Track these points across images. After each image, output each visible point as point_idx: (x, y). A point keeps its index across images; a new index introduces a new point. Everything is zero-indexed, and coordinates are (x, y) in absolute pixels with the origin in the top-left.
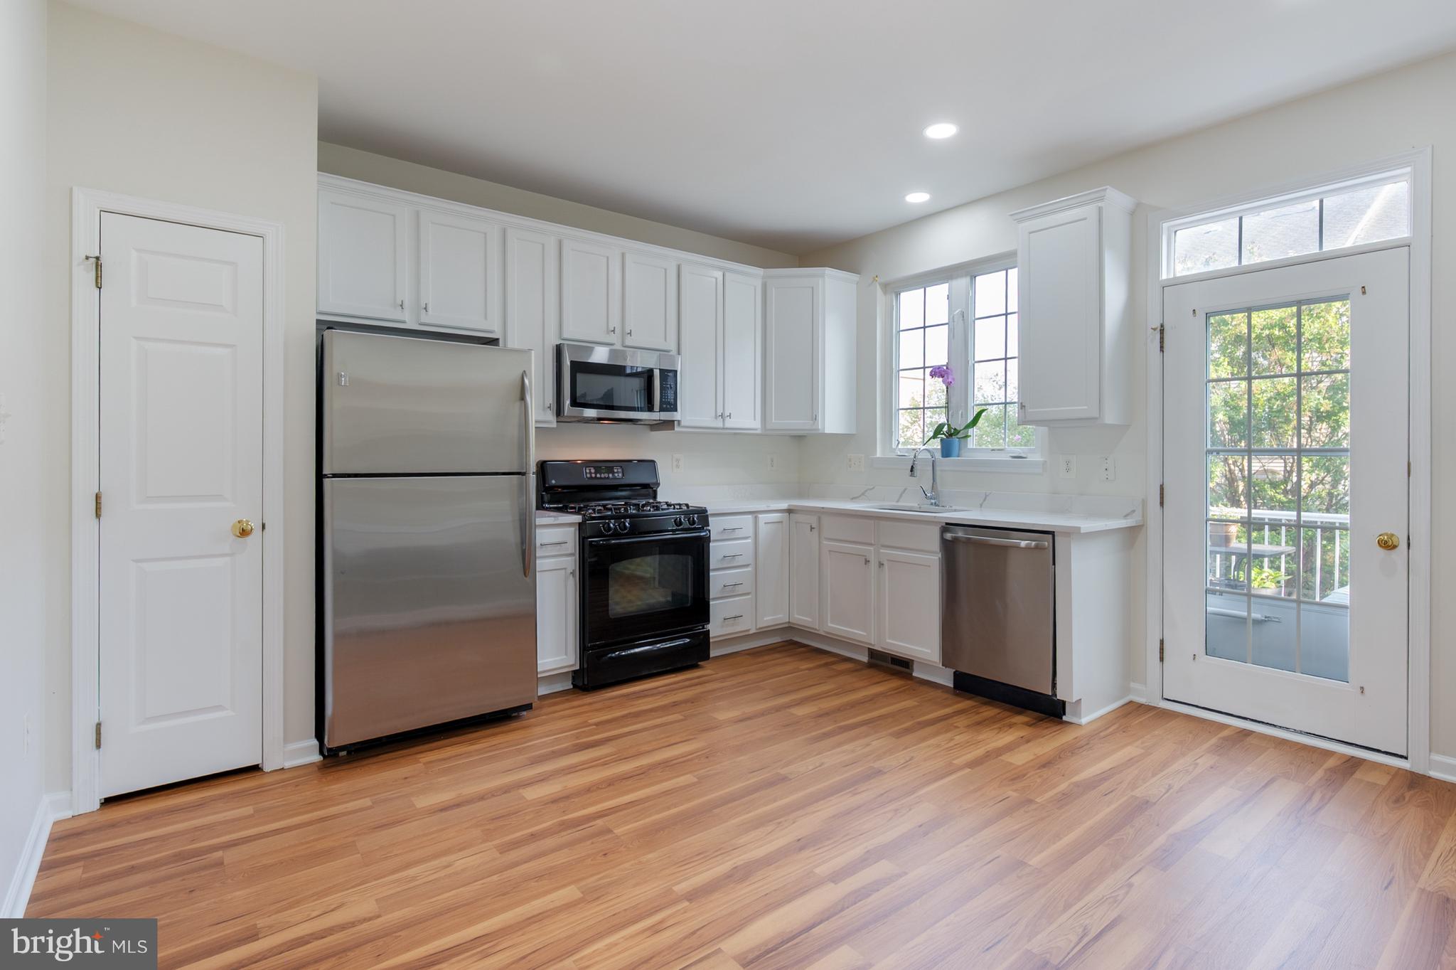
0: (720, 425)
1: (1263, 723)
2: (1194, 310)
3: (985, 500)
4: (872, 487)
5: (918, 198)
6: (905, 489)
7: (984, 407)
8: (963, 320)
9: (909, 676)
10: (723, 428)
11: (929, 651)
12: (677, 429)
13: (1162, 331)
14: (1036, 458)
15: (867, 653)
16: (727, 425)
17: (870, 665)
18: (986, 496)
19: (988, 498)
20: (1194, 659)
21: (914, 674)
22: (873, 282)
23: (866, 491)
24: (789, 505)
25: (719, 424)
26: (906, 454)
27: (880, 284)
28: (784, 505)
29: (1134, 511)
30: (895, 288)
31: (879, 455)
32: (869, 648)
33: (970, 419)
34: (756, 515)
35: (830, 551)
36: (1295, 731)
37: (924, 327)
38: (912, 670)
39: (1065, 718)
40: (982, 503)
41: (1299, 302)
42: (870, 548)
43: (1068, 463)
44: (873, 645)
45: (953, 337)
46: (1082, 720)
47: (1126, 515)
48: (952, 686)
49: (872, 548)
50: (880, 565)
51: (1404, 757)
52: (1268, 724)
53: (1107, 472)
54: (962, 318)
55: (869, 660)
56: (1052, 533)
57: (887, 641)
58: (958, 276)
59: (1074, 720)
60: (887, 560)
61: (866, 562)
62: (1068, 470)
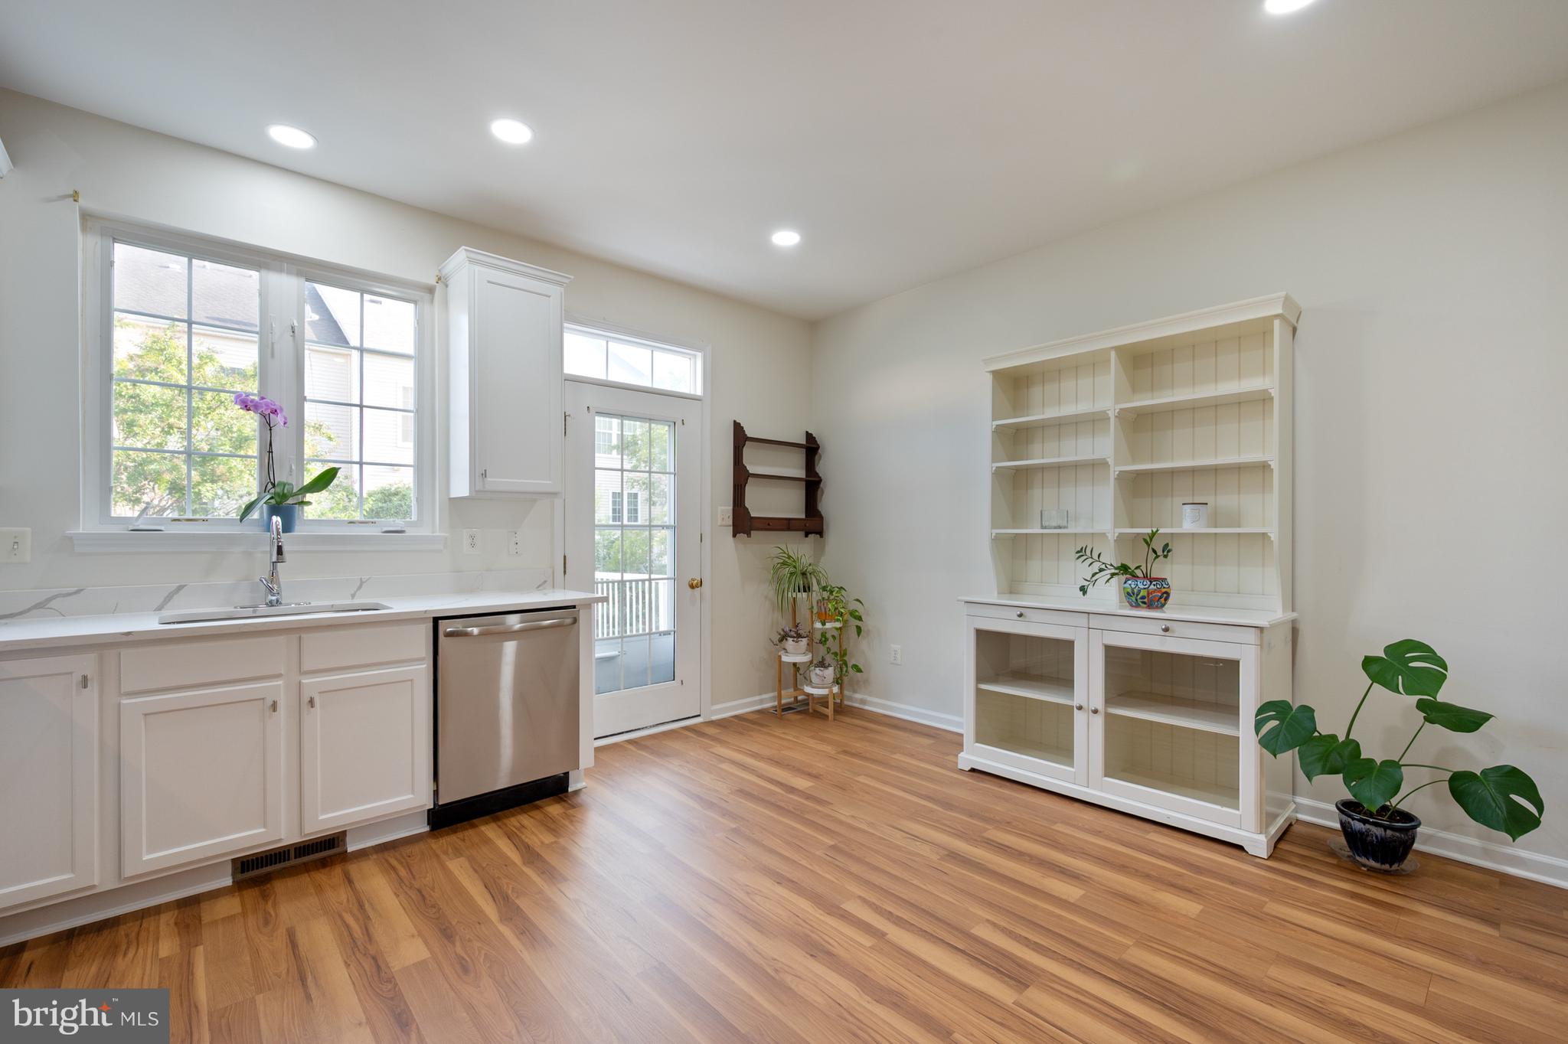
1: (639, 729)
2: (588, 407)
3: (359, 588)
6: (180, 588)
7: (336, 465)
8: (293, 336)
9: (345, 857)
11: (410, 796)
13: (566, 418)
15: (230, 869)
17: (239, 886)
18: (362, 583)
19: (364, 584)
21: (350, 850)
22: (63, 198)
26: (162, 528)
27: (79, 207)
29: (545, 582)
30: (114, 230)
31: (81, 529)
32: (232, 860)
35: (145, 714)
36: (651, 727)
37: (190, 323)
38: (345, 844)
39: (570, 790)
40: (356, 592)
41: (651, 420)
42: (279, 683)
43: (473, 537)
44: (280, 840)
45: (273, 355)
46: (584, 784)
47: (538, 587)
48: (427, 829)
49: (280, 682)
50: (311, 702)
51: (699, 716)
52: (636, 730)
53: (517, 546)
54: (292, 334)
55: (233, 878)
56: (574, 607)
57: (321, 818)
58: (281, 270)
59: (579, 786)
60: (320, 693)
61: (274, 706)
62: (473, 545)
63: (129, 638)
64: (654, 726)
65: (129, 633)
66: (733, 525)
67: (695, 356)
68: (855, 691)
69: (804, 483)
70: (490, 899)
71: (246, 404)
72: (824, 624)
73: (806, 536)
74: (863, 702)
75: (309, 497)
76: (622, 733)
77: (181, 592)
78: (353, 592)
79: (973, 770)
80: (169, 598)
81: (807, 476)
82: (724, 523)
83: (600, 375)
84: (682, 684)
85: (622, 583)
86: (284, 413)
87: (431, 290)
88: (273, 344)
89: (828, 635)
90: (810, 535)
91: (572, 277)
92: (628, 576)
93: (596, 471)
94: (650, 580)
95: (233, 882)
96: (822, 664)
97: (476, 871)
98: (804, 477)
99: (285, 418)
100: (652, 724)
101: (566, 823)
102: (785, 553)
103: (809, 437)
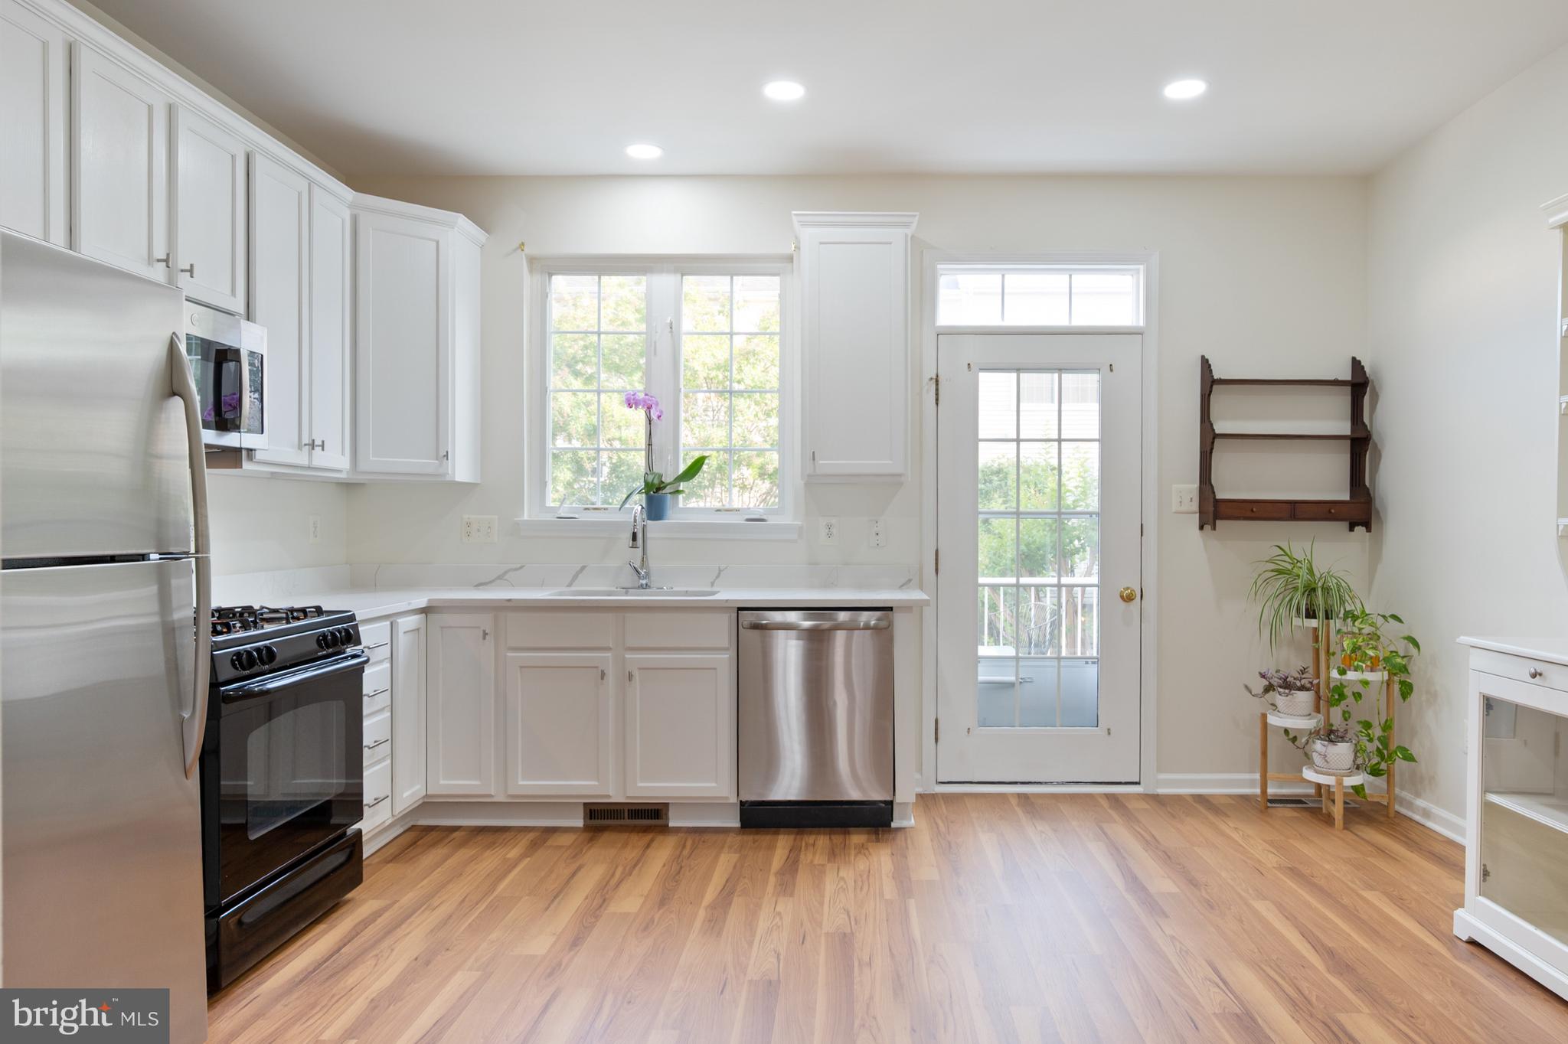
0: (305, 462)
1: (1040, 783)
2: (969, 364)
3: (718, 577)
4: (519, 566)
5: (643, 152)
6: (583, 568)
7: (705, 454)
8: (671, 332)
9: (665, 829)
10: (309, 468)
11: (714, 785)
12: (247, 465)
13: (937, 381)
14: (787, 519)
15: (581, 812)
16: (316, 463)
18: (720, 571)
19: (722, 573)
20: (968, 732)
21: (671, 825)
22: (515, 250)
23: (506, 573)
24: (429, 600)
25: (302, 459)
26: (576, 516)
27: (525, 255)
28: (421, 601)
29: (910, 580)
30: (549, 266)
31: (526, 517)
32: (585, 804)
33: (682, 468)
34: (392, 619)
35: (521, 667)
36: (1058, 783)
37: (599, 333)
38: (667, 819)
39: (893, 825)
40: (715, 580)
41: (1060, 370)
42: (607, 655)
43: (829, 527)
44: (609, 796)
45: (655, 354)
46: (912, 822)
47: (902, 586)
48: (738, 824)
49: (609, 654)
50: (630, 676)
51: (1138, 783)
52: (1035, 783)
53: (878, 537)
54: (670, 330)
55: (585, 821)
56: (891, 609)
57: (640, 785)
58: (661, 271)
59: (904, 824)
60: (640, 669)
61: (603, 675)
62: (829, 535)
63: (508, 604)
64: (1063, 783)
65: (509, 600)
66: (1200, 512)
67: (1138, 270)
68: (1418, 795)
69: (1348, 442)
70: (720, 888)
71: (631, 402)
72: (1342, 672)
73: (1351, 529)
74: (1426, 814)
75: (682, 486)
76: (1016, 783)
77: (584, 572)
78: (712, 580)
79: (1472, 942)
80: (575, 577)
81: (1353, 430)
82: (1184, 508)
83: (993, 320)
84: (1109, 733)
85: (1018, 586)
86: (660, 407)
87: (790, 259)
88: (655, 343)
89: (1347, 692)
90: (1356, 528)
91: (918, 213)
92: (1024, 580)
93: (980, 443)
94: (1059, 586)
95: (584, 825)
96: (1331, 735)
97: (735, 867)
98: (1349, 433)
99: (661, 412)
100: (1059, 780)
101: (853, 852)
102: (1286, 554)
103: (1356, 365)
